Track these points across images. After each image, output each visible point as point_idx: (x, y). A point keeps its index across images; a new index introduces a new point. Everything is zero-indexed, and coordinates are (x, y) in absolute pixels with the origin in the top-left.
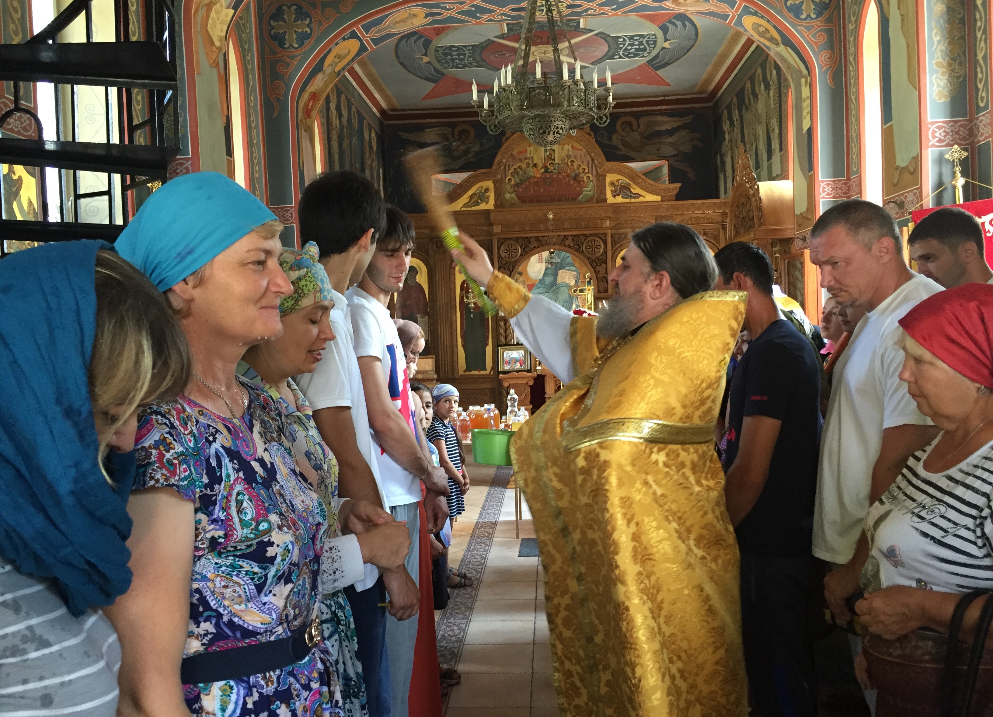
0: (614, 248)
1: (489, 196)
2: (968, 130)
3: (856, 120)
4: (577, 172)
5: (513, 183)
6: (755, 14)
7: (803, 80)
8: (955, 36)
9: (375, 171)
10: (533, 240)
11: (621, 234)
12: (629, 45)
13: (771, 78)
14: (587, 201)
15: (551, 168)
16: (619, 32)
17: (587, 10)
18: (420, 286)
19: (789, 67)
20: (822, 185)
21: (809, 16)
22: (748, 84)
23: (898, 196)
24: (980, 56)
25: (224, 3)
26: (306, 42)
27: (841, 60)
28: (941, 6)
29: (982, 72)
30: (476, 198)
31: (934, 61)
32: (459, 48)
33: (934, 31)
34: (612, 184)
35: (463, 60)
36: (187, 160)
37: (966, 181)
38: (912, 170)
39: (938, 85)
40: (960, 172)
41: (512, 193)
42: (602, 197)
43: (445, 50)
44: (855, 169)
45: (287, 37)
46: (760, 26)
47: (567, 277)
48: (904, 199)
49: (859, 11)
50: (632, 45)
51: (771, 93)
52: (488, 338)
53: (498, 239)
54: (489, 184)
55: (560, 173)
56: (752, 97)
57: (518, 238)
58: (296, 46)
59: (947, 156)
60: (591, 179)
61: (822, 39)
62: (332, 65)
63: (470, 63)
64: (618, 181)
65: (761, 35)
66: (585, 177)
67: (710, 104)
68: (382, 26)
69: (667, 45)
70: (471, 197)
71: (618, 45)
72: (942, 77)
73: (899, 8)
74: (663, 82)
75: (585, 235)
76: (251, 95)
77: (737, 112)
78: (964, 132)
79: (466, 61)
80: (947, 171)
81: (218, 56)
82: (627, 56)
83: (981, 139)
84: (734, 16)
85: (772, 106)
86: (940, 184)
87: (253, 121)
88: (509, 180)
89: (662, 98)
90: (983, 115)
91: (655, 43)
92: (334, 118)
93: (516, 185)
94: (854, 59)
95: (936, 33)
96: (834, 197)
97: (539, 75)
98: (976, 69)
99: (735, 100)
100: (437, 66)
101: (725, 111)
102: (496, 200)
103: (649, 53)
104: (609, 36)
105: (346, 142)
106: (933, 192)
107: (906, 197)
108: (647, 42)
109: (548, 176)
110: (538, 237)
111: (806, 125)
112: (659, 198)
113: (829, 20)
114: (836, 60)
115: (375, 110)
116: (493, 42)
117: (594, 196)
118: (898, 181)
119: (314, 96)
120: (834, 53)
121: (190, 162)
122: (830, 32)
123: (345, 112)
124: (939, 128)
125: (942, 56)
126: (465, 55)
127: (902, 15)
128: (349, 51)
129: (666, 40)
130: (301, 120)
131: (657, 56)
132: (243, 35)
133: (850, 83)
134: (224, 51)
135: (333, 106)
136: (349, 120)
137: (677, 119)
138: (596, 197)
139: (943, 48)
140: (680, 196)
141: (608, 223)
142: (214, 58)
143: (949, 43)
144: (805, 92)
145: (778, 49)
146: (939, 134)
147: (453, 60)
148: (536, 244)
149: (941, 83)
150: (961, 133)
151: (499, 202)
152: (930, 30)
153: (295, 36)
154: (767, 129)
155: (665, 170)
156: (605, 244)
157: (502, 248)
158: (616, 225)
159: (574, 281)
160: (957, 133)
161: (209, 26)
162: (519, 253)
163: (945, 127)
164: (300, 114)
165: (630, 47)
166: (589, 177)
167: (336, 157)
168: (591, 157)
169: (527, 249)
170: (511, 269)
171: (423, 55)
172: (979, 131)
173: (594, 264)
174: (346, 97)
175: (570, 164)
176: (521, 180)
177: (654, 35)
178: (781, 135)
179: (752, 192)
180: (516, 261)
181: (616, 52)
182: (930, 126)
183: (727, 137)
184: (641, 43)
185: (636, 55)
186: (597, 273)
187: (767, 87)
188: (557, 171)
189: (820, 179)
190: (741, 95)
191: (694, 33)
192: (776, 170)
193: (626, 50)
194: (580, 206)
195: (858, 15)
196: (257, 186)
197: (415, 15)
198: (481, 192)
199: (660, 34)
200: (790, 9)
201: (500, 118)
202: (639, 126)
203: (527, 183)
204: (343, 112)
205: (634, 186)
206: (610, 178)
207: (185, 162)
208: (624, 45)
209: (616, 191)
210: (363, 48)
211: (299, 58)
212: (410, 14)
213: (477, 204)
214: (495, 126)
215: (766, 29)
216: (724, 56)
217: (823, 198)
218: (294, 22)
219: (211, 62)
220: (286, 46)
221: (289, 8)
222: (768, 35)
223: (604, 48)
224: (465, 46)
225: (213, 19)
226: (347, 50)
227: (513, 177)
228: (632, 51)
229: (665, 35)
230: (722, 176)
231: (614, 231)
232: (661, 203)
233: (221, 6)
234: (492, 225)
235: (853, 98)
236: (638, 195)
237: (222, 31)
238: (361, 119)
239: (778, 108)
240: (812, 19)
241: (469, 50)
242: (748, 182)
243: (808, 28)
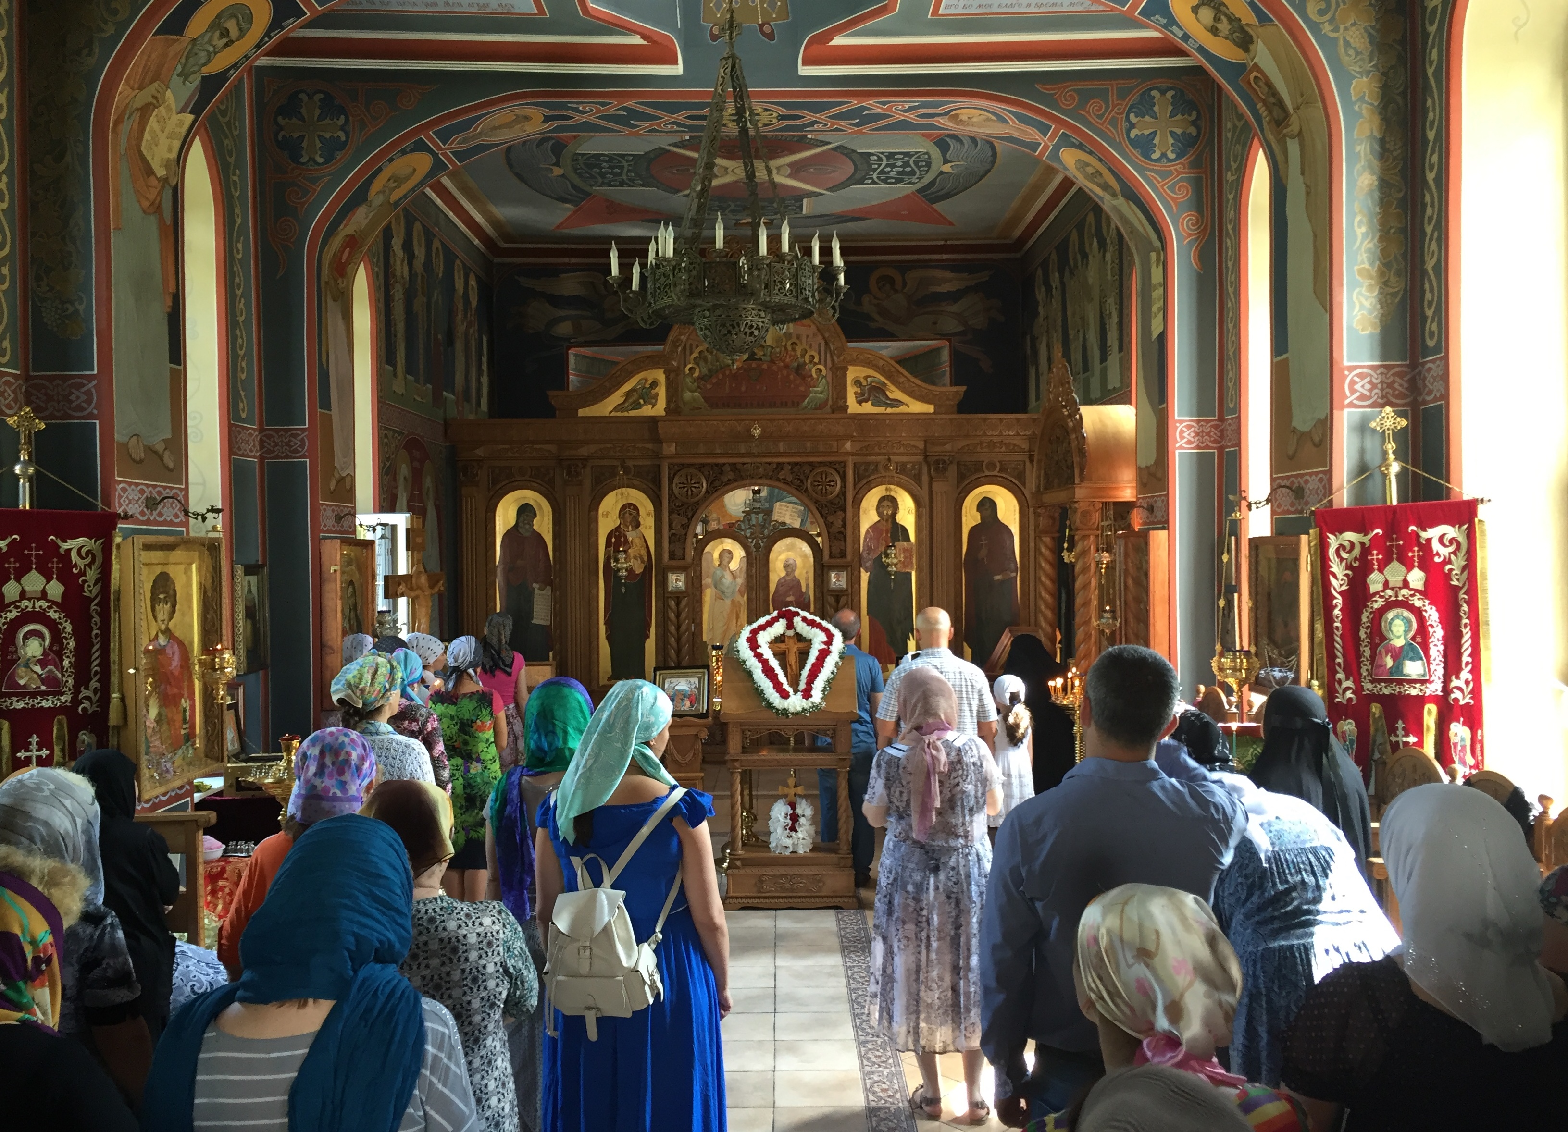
0: (860, 485)
1: (657, 394)
2: (1407, 381)
3: (1235, 327)
4: (801, 360)
5: (696, 374)
6: (1080, 147)
7: (1153, 255)
8: (1391, 228)
9: (473, 343)
10: (727, 468)
11: (868, 464)
12: (887, 166)
13: (1108, 231)
14: (816, 409)
15: (760, 353)
16: (872, 147)
17: (813, 123)
18: (539, 537)
19: (1133, 231)
20: (1180, 427)
21: (1164, 155)
22: (1074, 236)
23: (1296, 476)
24: (1430, 265)
25: (173, 106)
26: (338, 155)
27: (1213, 227)
28: (1369, 177)
29: (1432, 291)
30: (635, 396)
31: (1356, 268)
32: (611, 158)
33: (1358, 219)
34: (857, 382)
35: (621, 174)
36: (91, 378)
37: (1403, 467)
38: (1317, 439)
39: (1362, 306)
40: (1394, 452)
41: (695, 391)
42: (841, 403)
43: (588, 159)
44: (1231, 406)
45: (304, 145)
46: (1088, 165)
47: (788, 513)
48: (1303, 484)
49: (1242, 156)
50: (893, 166)
51: (1108, 256)
52: (649, 626)
53: (670, 464)
54: (660, 376)
55: (772, 361)
56: (1079, 257)
57: (703, 465)
58: (320, 160)
59: (1373, 425)
60: (824, 373)
61: (1184, 194)
62: (384, 192)
63: (632, 180)
64: (866, 378)
65: (1091, 177)
66: (814, 370)
67: (1018, 255)
68: (470, 133)
69: (947, 168)
70: (628, 394)
71: (870, 165)
72: (1368, 294)
73: (1303, 173)
74: (941, 219)
75: (810, 464)
76: (238, 241)
77: (1057, 275)
78: (1401, 385)
79: (624, 177)
80: (1371, 444)
81: (160, 193)
82: (885, 181)
83: (1429, 398)
84: (1046, 147)
85: (1109, 277)
86: (1362, 469)
87: (239, 285)
88: (690, 369)
89: (942, 243)
90: (1433, 361)
91: (929, 164)
92: (398, 262)
93: (701, 378)
94: (1234, 229)
95: (1360, 222)
96: (1198, 447)
97: (720, 243)
98: (1423, 285)
99: (1054, 256)
100: (577, 181)
101: (1040, 272)
102: (669, 401)
103: (920, 179)
104: (854, 151)
105: (419, 303)
106: (1348, 482)
107: (1307, 482)
108: (916, 163)
109: (754, 365)
110: (735, 464)
111: (1156, 328)
112: (930, 408)
113: (1196, 164)
114: (1206, 226)
115: (476, 242)
116: (669, 151)
117: (827, 399)
118: (1295, 452)
119: (352, 242)
120: (1202, 216)
121: (94, 383)
122: (1198, 186)
123: (420, 252)
124: (1361, 376)
125: (1369, 259)
126: (621, 168)
127: (1307, 186)
128: (415, 170)
129: (946, 161)
130: (327, 283)
131: (933, 182)
132: (226, 142)
133: (1227, 268)
134: (174, 184)
135: (397, 243)
136: (428, 264)
137: (965, 275)
138: (830, 402)
139: (1371, 245)
140: (965, 406)
141: (848, 446)
142: (152, 197)
143: (1381, 239)
144: (1157, 275)
145: (1115, 202)
146: (1362, 387)
147: (603, 175)
148: (731, 476)
149: (1367, 304)
150: (1396, 386)
151: (672, 406)
152: (1352, 215)
153: (319, 144)
154: (1101, 313)
155: (945, 355)
156: (843, 478)
157: (676, 480)
158: (861, 449)
159: (799, 520)
160: (1390, 386)
161: (144, 143)
162: (704, 489)
163: (1371, 376)
164: (325, 271)
165: (888, 169)
166: (820, 370)
167: (400, 327)
168: (824, 338)
169: (717, 483)
170: (690, 515)
171: (554, 165)
172: (1425, 386)
173: (825, 511)
174: (424, 226)
175: (789, 348)
176: (709, 370)
177: (927, 153)
178: (1120, 324)
179: (1071, 424)
180: (697, 503)
181: (867, 174)
182: (1346, 373)
183: (1041, 310)
184: (906, 164)
185: (898, 181)
186: (829, 525)
187: (1102, 245)
188: (768, 359)
189: (1176, 418)
190: (1063, 248)
191: (990, 154)
192: (1113, 381)
193: (882, 172)
194: (804, 417)
195: (1242, 160)
196: (242, 393)
197: (527, 118)
198: (644, 388)
199: (936, 153)
200: (1136, 143)
201: (655, 307)
202: (905, 284)
203: (721, 376)
204: (416, 253)
205: (892, 387)
206: (853, 373)
207: (85, 382)
208: (880, 165)
209: (862, 394)
210: (438, 166)
211: (326, 179)
212: (517, 116)
213: (638, 406)
214: (650, 317)
215: (1097, 171)
216: (1038, 189)
217: (1181, 447)
218: (318, 120)
219: (146, 204)
220: (303, 160)
221: (310, 97)
222: (1099, 180)
223: (849, 169)
224: (623, 156)
225: (153, 131)
226: (411, 170)
227: (698, 365)
228: (892, 174)
229: (944, 155)
230: (1032, 372)
231: (857, 459)
232: (934, 417)
233: (169, 109)
234: (660, 442)
235: (1231, 290)
236: (897, 403)
237: (170, 150)
238: (450, 258)
239: (1117, 282)
240: (1169, 160)
241: (627, 161)
242: (1065, 407)
243: (1164, 175)
